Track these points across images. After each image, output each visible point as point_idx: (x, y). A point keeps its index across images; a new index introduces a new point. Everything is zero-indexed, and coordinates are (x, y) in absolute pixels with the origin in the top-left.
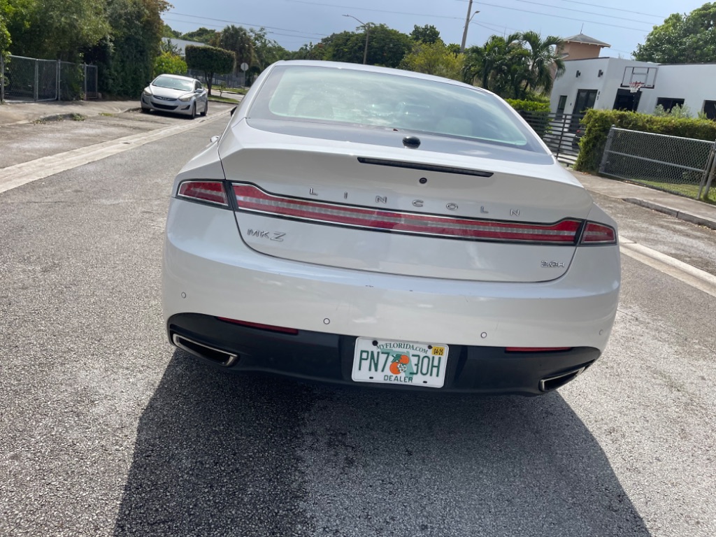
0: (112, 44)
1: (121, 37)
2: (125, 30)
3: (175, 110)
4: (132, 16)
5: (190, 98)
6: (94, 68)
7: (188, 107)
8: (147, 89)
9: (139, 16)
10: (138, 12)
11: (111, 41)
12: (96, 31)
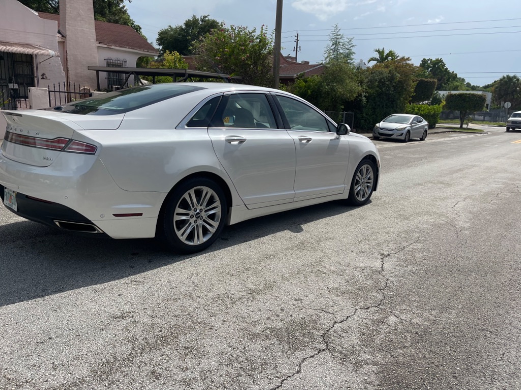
0: (364, 98)
1: (373, 93)
2: (378, 89)
3: (392, 137)
4: (384, 79)
5: (405, 128)
6: (352, 114)
7: (402, 134)
8: (377, 125)
9: (391, 79)
10: (392, 76)
11: (365, 96)
12: (351, 92)
